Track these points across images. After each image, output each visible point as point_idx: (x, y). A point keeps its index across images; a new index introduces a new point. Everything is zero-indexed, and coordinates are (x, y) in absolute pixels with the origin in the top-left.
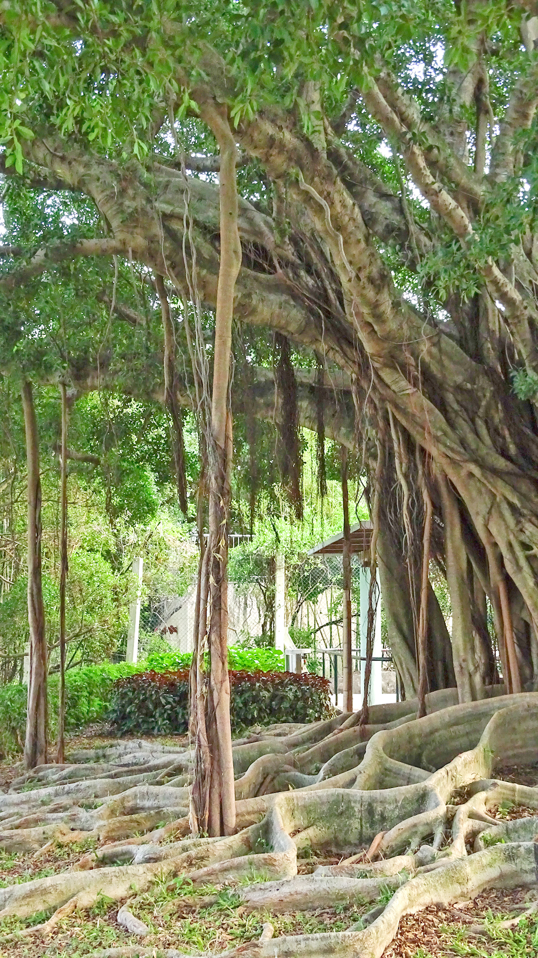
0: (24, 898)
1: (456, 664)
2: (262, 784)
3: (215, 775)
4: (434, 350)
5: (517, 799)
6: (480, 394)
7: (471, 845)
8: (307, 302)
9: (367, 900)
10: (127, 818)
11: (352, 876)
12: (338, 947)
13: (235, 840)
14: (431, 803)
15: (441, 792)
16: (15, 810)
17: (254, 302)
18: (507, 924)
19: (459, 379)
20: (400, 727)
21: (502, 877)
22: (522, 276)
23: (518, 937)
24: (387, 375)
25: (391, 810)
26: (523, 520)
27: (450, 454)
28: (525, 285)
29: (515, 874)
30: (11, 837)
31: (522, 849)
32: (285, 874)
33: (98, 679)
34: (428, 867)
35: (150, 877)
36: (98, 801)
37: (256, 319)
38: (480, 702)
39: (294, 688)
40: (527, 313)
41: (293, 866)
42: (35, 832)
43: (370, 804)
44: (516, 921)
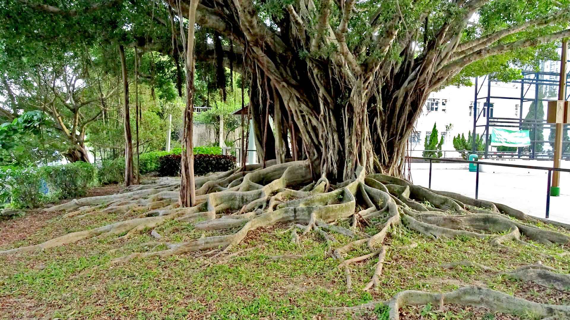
0: (117, 228)
1: (276, 151)
2: (208, 191)
3: (188, 187)
4: (273, 40)
5: (292, 194)
6: (288, 58)
7: (275, 208)
8: (227, 20)
9: (238, 226)
10: (159, 202)
11: (233, 218)
12: (224, 240)
13: (195, 208)
14: (262, 196)
15: (267, 192)
16: (119, 200)
17: (206, 19)
18: (282, 232)
19: (281, 52)
20: (256, 172)
21: (283, 218)
22: (304, 15)
23: (285, 236)
24: (255, 49)
25: (249, 198)
26: (300, 102)
27: (277, 78)
28: (305, 18)
29: (287, 217)
30: (116, 209)
31: (290, 210)
32: (211, 218)
33: (154, 157)
34: (259, 215)
35: (164, 220)
36: (149, 196)
37: (207, 25)
38: (283, 164)
39: (224, 160)
40: (305, 28)
41: (214, 216)
42: (125, 207)
43: (242, 196)
44: (285, 232)
